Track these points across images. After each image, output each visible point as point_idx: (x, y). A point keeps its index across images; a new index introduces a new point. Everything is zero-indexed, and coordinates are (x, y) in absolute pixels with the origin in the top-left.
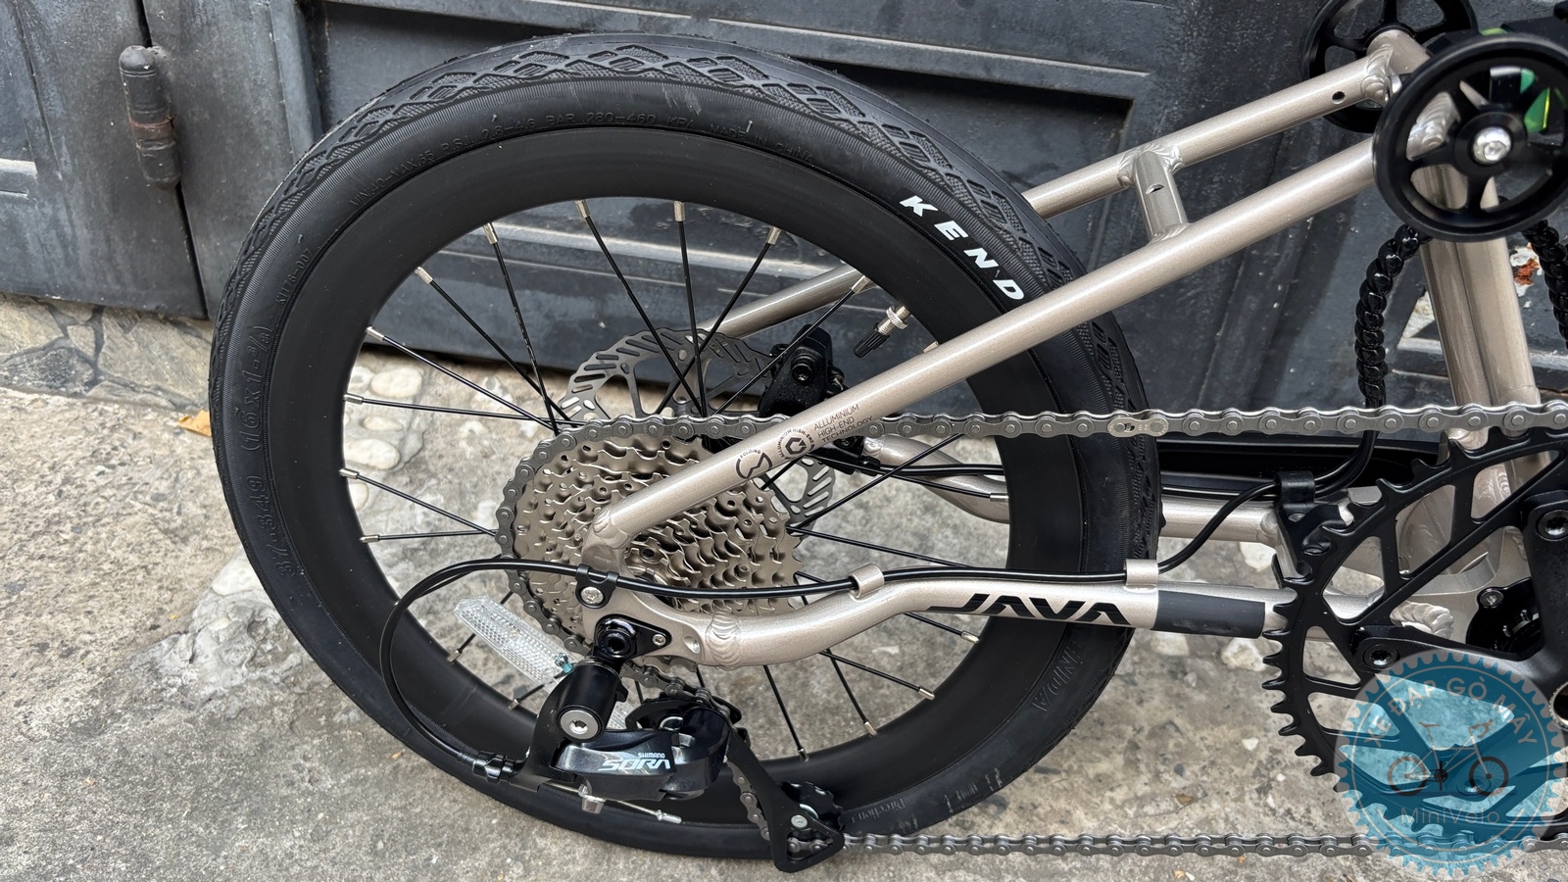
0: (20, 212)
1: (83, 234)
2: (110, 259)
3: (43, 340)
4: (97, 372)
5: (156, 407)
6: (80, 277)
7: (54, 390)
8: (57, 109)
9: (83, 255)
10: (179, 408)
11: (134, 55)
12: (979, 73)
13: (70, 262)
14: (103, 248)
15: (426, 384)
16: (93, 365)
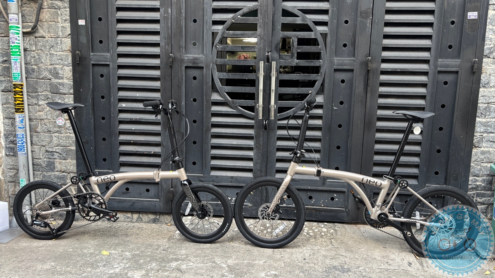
0: (156, 204)
1: (162, 205)
2: (164, 208)
3: (154, 217)
4: (159, 220)
5: (164, 224)
6: (161, 210)
7: (153, 223)
8: (163, 194)
9: (162, 208)
10: (166, 224)
11: (171, 189)
12: (238, 185)
13: (160, 208)
14: (164, 207)
15: (192, 218)
16: (158, 220)
